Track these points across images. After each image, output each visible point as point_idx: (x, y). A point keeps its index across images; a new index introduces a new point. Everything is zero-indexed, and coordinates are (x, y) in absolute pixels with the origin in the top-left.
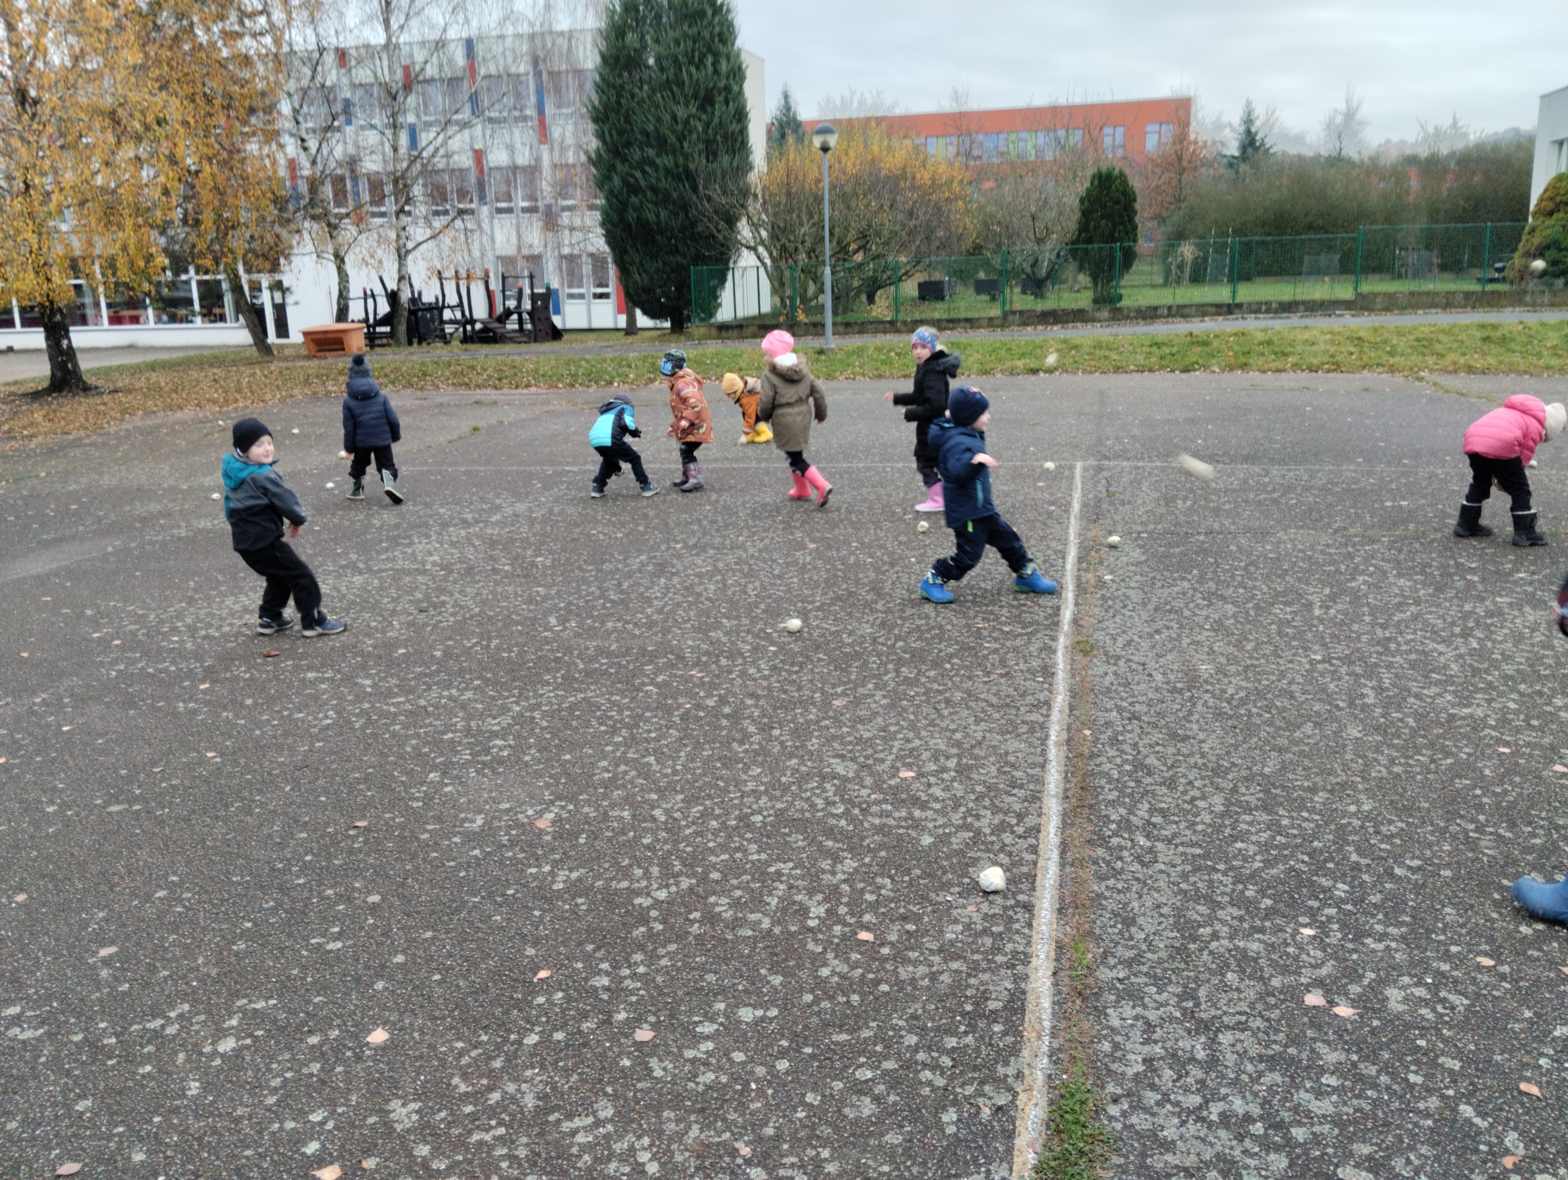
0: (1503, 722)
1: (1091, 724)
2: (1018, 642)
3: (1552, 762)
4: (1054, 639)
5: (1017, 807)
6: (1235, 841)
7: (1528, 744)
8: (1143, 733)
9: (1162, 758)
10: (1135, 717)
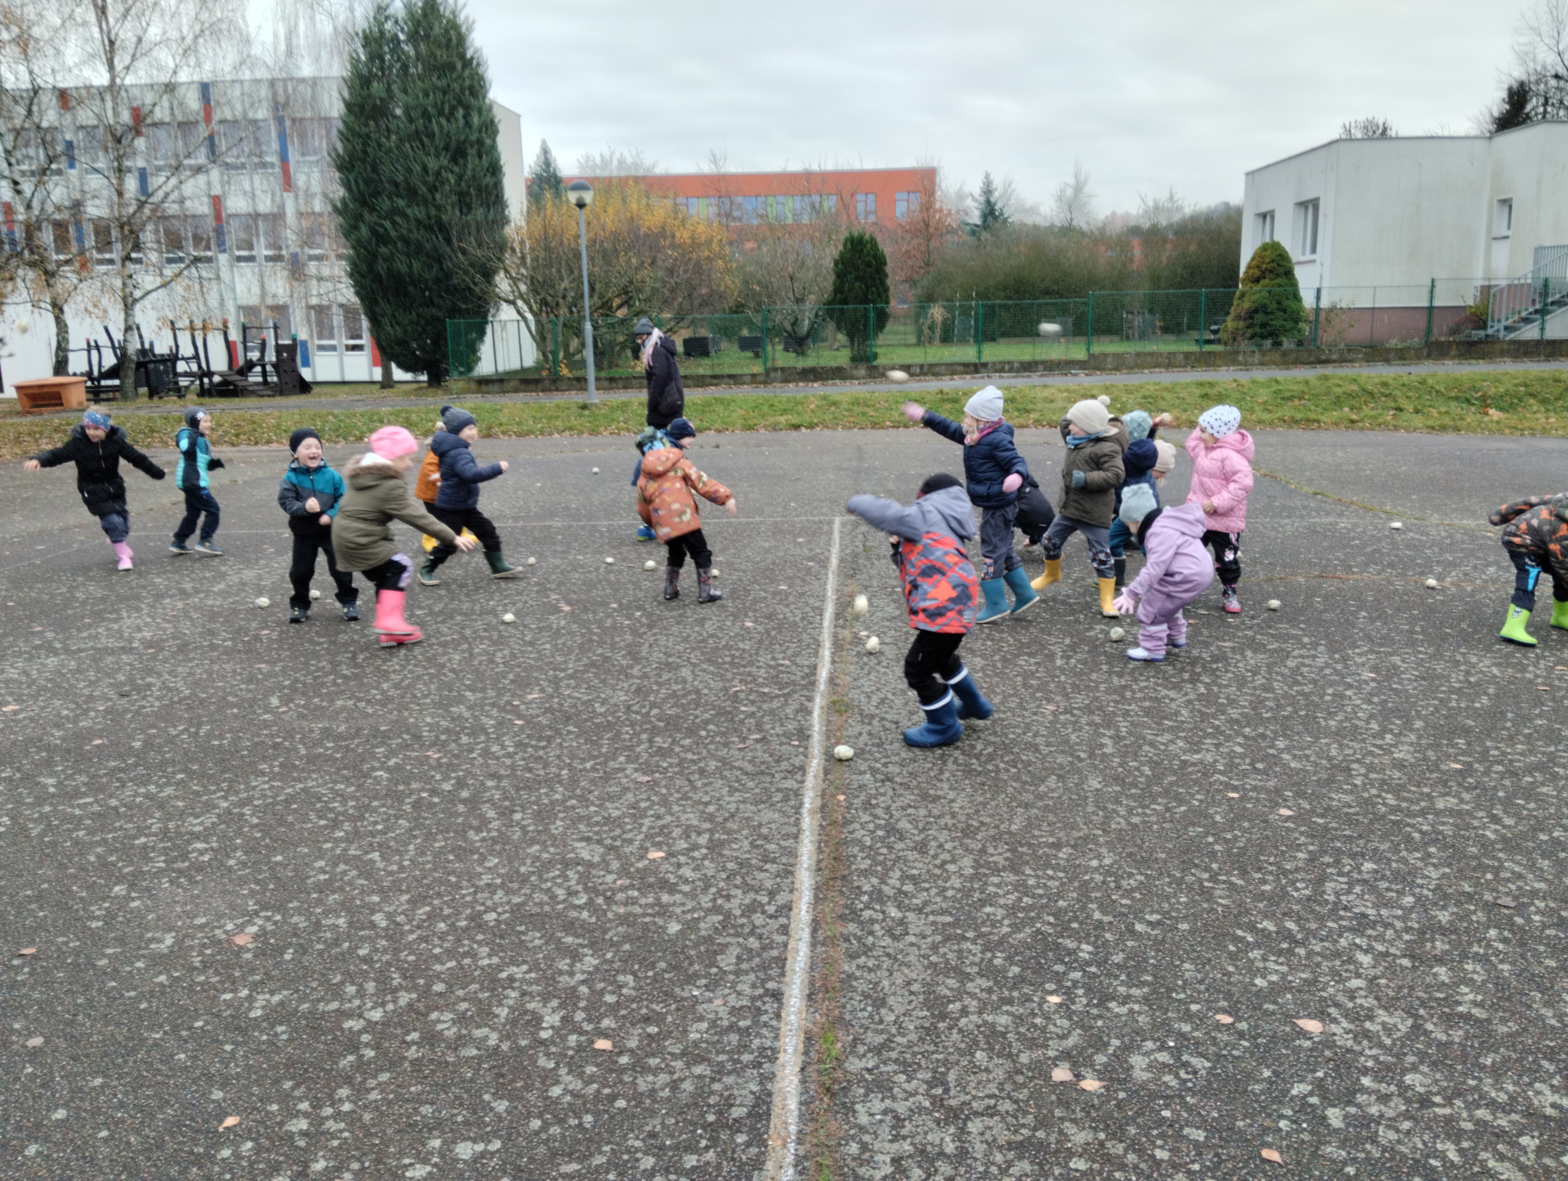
0: (1231, 766)
1: (845, 788)
2: (775, 704)
3: (1277, 804)
4: (810, 699)
5: (768, 884)
6: (984, 906)
7: (1255, 788)
8: (896, 795)
9: (914, 821)
10: (889, 779)
